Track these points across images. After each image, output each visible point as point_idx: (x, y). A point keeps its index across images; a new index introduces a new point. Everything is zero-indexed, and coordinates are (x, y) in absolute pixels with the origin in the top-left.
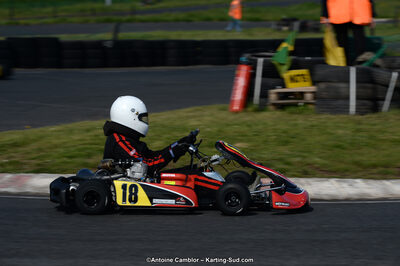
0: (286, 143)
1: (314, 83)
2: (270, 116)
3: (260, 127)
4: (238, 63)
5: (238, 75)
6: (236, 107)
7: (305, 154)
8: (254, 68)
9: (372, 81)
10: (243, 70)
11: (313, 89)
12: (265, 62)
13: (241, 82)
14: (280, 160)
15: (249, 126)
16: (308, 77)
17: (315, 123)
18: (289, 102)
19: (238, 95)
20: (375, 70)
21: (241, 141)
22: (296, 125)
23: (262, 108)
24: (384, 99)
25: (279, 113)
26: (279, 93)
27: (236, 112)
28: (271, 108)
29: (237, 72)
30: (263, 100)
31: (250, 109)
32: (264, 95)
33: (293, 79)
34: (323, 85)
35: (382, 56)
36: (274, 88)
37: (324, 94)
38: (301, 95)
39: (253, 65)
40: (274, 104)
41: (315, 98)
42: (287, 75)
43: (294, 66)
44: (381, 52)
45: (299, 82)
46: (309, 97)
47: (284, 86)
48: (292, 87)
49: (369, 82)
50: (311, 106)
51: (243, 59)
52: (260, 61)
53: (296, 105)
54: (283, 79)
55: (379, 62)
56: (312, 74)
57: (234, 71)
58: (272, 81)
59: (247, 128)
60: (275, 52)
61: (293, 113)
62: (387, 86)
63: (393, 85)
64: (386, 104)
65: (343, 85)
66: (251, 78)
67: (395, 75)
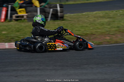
0: (18, 31)
1: (27, 13)
2: (13, 23)
3: (10, 27)
4: (3, 7)
5: (3, 11)
6: (2, 21)
7: (24, 35)
8: (8, 8)
9: (45, 12)
10: (4, 9)
11: (26, 14)
12: (11, 6)
13: (4, 13)
14: (17, 37)
15: (6, 26)
16: (25, 11)
17: (27, 25)
18: (19, 19)
19: (3, 17)
20: (45, 8)
21: (4, 31)
22: (21, 26)
23: (10, 21)
24: (48, 17)
25: (16, 22)
26: (16, 16)
27: (3, 22)
28: (14, 20)
29: (2, 10)
30: (11, 18)
31: (7, 21)
32: (11, 17)
33: (20, 12)
34: (29, 13)
35: (48, 4)
36: (14, 14)
37: (30, 16)
38: (23, 16)
39: (7, 7)
40: (14, 19)
41: (27, 17)
42: (18, 10)
43: (20, 7)
44: (47, 3)
45: (22, 13)
46: (25, 17)
47: (17, 14)
48: (20, 14)
49: (43, 12)
50: (26, 20)
51: (4, 5)
52: (10, 6)
53: (21, 20)
54: (17, 12)
55: (46, 6)
56: (26, 10)
57: (1, 9)
58: (14, 12)
59: (6, 27)
60: (14, 3)
61: (20, 22)
62: (49, 13)
63: (51, 13)
64: (49, 19)
65: (36, 13)
66: (7, 11)
67: (51, 10)
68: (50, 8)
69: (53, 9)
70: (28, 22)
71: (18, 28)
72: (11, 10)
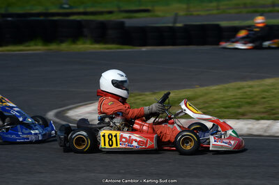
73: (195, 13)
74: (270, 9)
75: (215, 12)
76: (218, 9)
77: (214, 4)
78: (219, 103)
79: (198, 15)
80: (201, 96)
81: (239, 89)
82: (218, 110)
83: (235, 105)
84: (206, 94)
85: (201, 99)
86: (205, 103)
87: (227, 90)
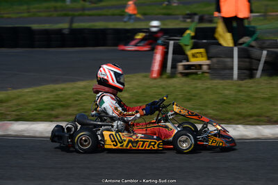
0: (189, 100)
1: (209, 58)
2: (178, 81)
3: (171, 89)
5: (156, 53)
6: (155, 75)
8: (167, 48)
9: (249, 57)
10: (160, 49)
11: (208, 62)
12: (174, 43)
13: (158, 57)
15: (163, 88)
16: (204, 54)
17: (209, 86)
18: (191, 71)
19: (156, 66)
20: (250, 49)
22: (196, 87)
23: (173, 75)
24: (257, 70)
25: (184, 79)
26: (184, 65)
27: (155, 78)
28: (179, 75)
29: (155, 51)
30: (173, 70)
31: (164, 76)
32: (174, 67)
33: (194, 56)
34: (215, 60)
35: (256, 40)
36: (181, 62)
37: (216, 66)
38: (200, 66)
39: (166, 46)
40: (181, 73)
41: (209, 69)
42: (190, 53)
43: (195, 46)
44: (255, 36)
45: (198, 58)
46: (205, 68)
47: (188, 61)
48: (193, 61)
49: (245, 58)
50: (206, 74)
51: (160, 42)
52: (172, 43)
53: (196, 74)
54: (187, 55)
55: (253, 43)
56: (207, 52)
59: (161, 90)
60: (181, 36)
61: (194, 79)
62: (260, 60)
63: (263, 60)
64: (259, 73)
65: (229, 60)
66: (165, 55)
67: (265, 53)
68: (262, 48)
69: (268, 51)
70: (211, 79)
71: (188, 92)
72: (174, 53)
73: (6, 16)
74: (80, 12)
75: (26, 15)
76: (29, 12)
77: (25, 7)
78: (33, 105)
79: (9, 18)
80: (14, 98)
81: (52, 91)
82: (31, 112)
83: (48, 107)
84: (19, 96)
85: (15, 102)
86: (19, 105)
87: (40, 92)
